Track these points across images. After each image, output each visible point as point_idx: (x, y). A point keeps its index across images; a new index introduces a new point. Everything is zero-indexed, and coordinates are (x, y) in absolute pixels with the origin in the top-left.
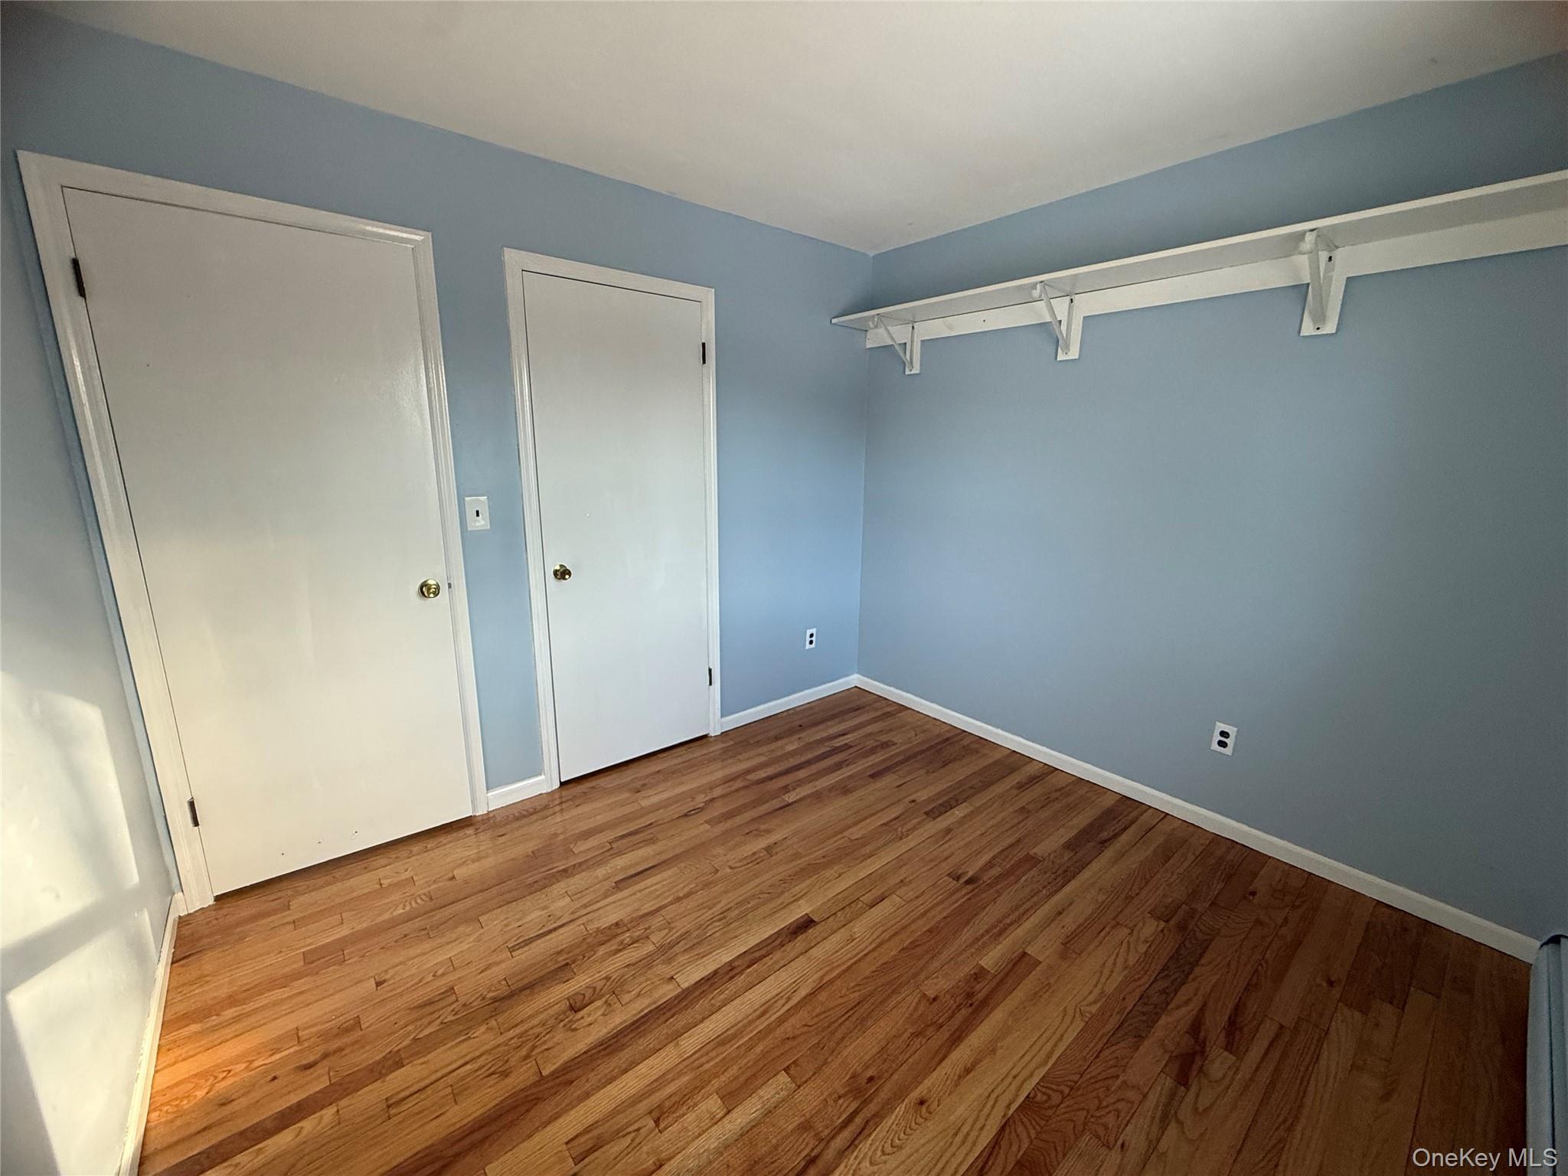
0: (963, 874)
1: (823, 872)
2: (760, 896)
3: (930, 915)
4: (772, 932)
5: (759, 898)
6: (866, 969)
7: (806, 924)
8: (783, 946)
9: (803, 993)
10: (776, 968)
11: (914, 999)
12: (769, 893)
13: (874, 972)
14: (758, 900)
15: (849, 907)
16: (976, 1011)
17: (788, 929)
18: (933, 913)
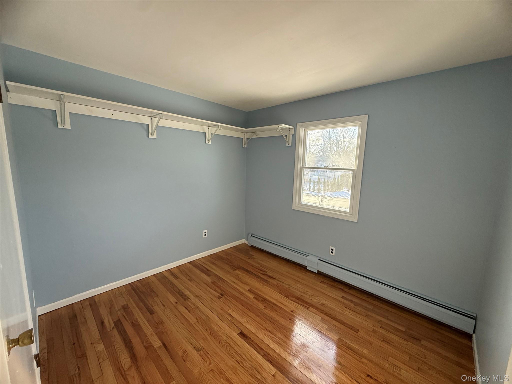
0: (218, 296)
1: (215, 330)
2: (228, 350)
3: (236, 305)
4: (247, 345)
5: (230, 350)
6: (258, 319)
7: (242, 334)
8: (253, 340)
9: (270, 334)
10: (263, 342)
11: (266, 311)
12: (227, 347)
13: (259, 318)
14: (231, 350)
15: (233, 322)
16: (266, 300)
17: (245, 339)
18: (235, 304)
